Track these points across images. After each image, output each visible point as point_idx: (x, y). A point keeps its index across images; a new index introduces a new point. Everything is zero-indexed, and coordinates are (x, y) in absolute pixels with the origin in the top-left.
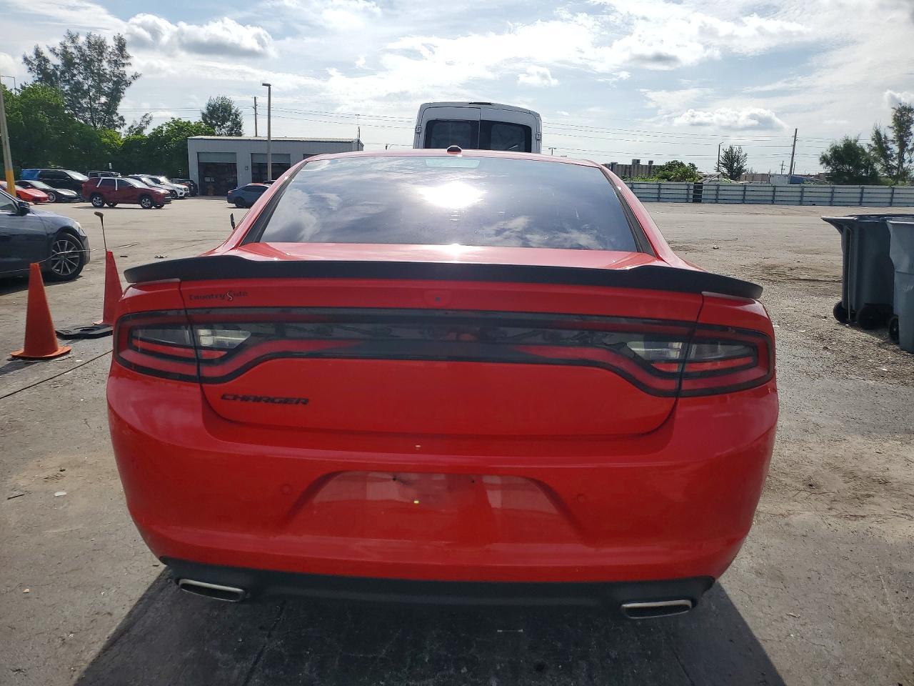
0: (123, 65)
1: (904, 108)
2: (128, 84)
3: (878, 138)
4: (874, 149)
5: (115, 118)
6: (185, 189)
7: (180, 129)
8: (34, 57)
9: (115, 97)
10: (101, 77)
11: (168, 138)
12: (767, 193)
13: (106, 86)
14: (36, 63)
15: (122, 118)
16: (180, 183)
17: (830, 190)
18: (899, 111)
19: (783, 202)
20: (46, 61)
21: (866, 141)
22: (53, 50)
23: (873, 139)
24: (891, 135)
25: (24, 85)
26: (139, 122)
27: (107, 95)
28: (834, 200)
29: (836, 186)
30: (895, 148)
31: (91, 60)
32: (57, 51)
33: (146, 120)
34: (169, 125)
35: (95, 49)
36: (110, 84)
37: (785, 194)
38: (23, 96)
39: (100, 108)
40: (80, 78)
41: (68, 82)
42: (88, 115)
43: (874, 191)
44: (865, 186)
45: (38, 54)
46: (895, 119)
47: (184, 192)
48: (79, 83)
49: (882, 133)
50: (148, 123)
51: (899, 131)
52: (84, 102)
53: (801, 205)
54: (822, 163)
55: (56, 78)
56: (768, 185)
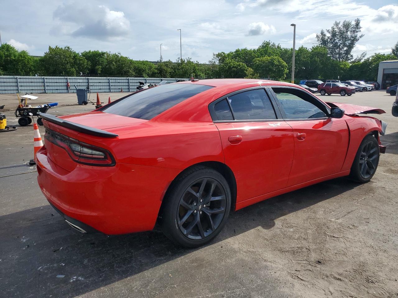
0: (357, 32)
2: (357, 40)
5: (349, 56)
6: (372, 87)
7: (379, 58)
8: (320, 35)
9: (351, 47)
10: (346, 39)
11: (371, 63)
13: (347, 43)
14: (321, 37)
15: (352, 56)
16: (371, 84)
20: (325, 35)
22: (328, 31)
25: (313, 47)
26: (359, 57)
27: (347, 46)
31: (343, 32)
32: (330, 31)
33: (363, 55)
34: (373, 56)
35: (346, 27)
36: (350, 41)
38: (312, 51)
39: (343, 53)
40: (337, 41)
41: (332, 43)
42: (338, 56)
45: (322, 33)
47: (371, 88)
48: (337, 43)
50: (364, 56)
52: (337, 51)
55: (328, 42)
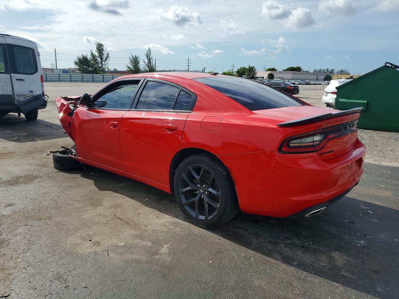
1: (100, 44)
3: (93, 55)
4: (92, 60)
12: (56, 77)
17: (81, 76)
18: (98, 45)
19: (64, 81)
21: (89, 57)
23: (91, 56)
24: (97, 54)
28: (84, 80)
29: (83, 74)
30: (99, 59)
37: (64, 77)
43: (97, 76)
44: (94, 74)
46: (97, 48)
49: (94, 53)
51: (99, 53)
53: (71, 82)
54: (75, 65)
56: (52, 73)
